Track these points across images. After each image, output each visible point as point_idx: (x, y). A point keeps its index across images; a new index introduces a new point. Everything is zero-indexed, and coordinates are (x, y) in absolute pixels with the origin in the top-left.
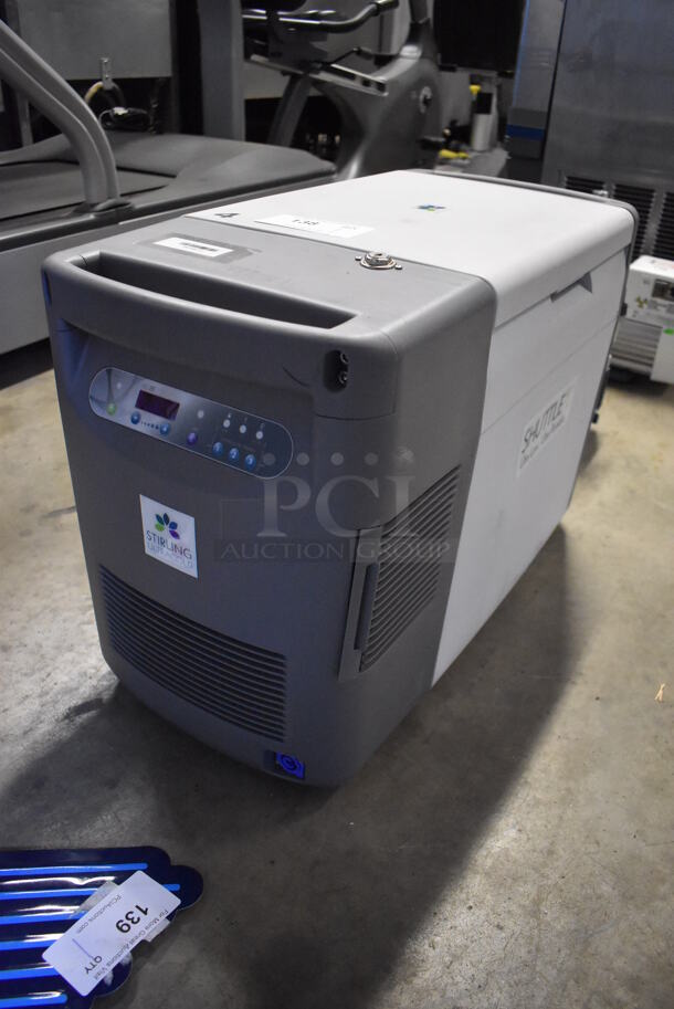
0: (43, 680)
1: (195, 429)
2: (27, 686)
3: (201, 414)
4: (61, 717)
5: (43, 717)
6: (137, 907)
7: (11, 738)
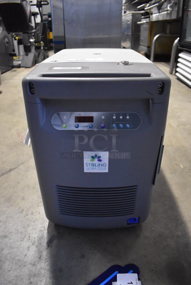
0: (29, 239)
1: (103, 123)
2: (25, 244)
3: (103, 117)
4: (47, 247)
5: (41, 250)
6: (128, 283)
7: (36, 262)
